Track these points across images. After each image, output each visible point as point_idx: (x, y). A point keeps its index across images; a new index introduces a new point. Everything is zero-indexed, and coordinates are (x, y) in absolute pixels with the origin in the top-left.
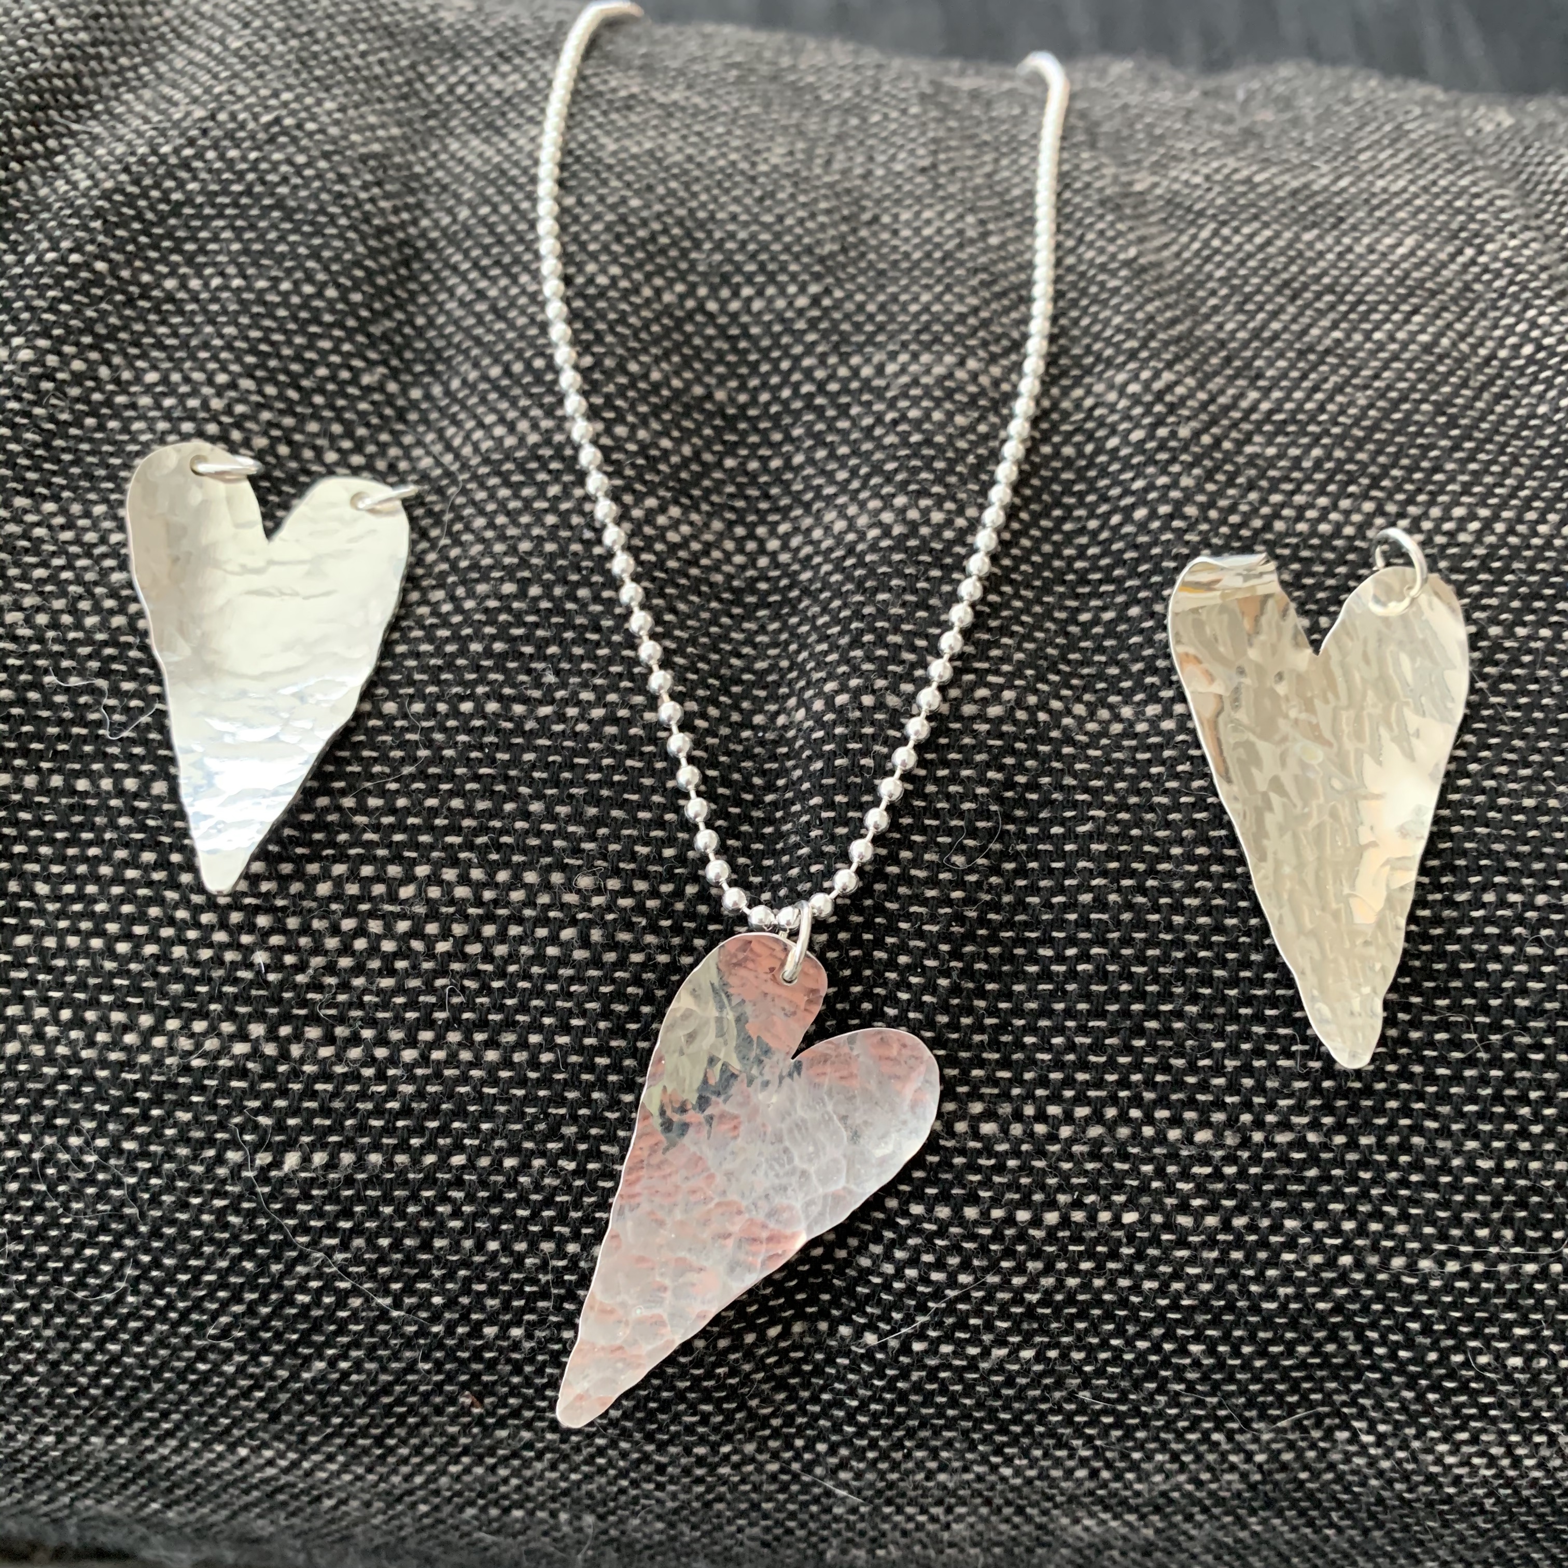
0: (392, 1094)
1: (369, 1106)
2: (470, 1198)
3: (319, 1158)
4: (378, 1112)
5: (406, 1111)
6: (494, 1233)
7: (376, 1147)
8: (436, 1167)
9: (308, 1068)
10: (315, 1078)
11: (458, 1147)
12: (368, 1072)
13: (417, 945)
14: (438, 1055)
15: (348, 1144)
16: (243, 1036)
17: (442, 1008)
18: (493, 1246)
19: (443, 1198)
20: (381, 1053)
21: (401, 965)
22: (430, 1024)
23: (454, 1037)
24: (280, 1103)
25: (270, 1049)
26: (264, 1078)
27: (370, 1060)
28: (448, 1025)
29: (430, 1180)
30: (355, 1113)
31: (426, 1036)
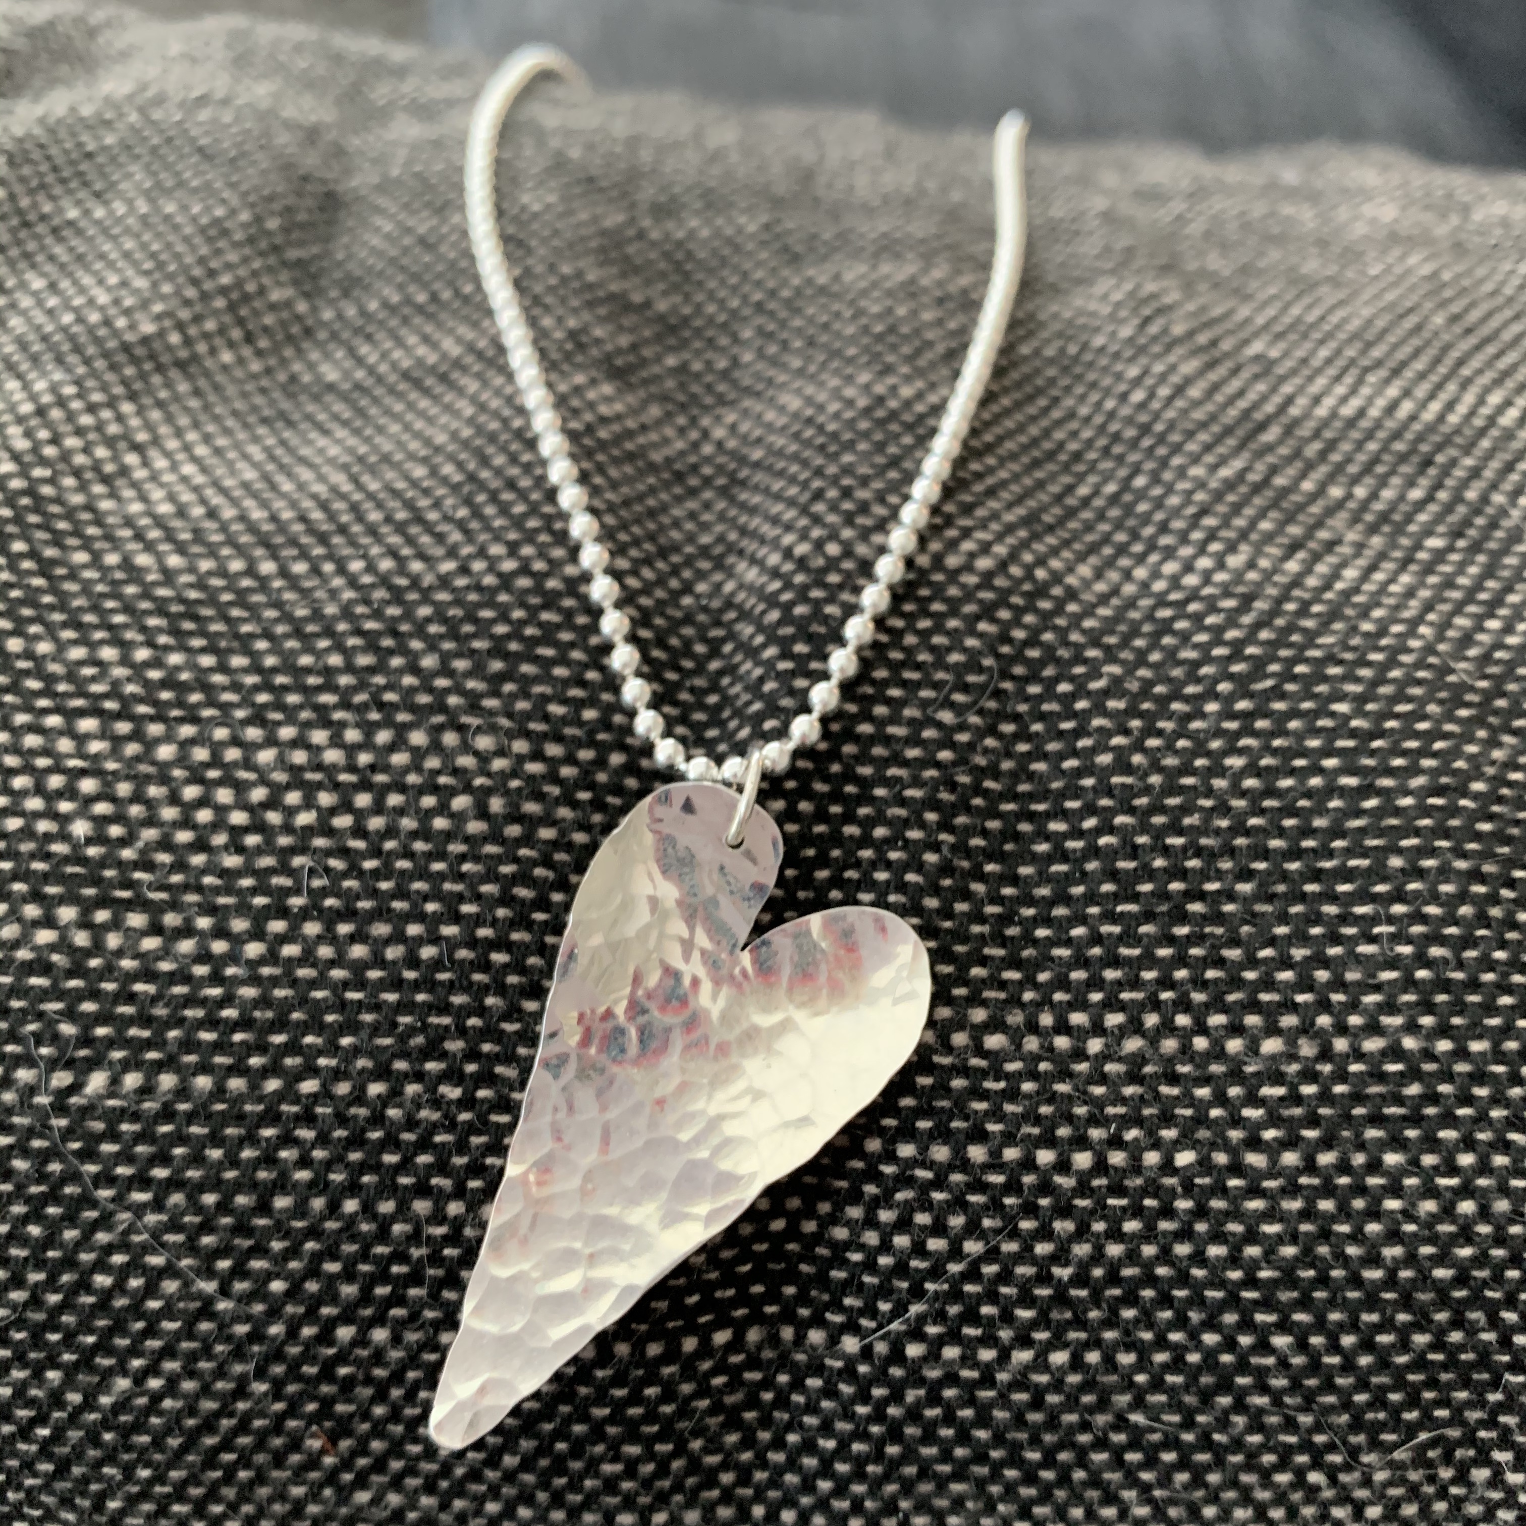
0: (228, 1000)
1: (200, 1013)
2: (323, 1140)
3: (132, 1080)
4: (211, 1022)
5: (245, 1023)
6: (353, 1188)
7: (204, 1068)
8: (280, 1096)
9: (127, 964)
10: (135, 976)
11: (311, 1070)
12: (201, 970)
13: (274, 817)
14: (290, 950)
15: (169, 1063)
16: (49, 922)
17: (297, 892)
18: (351, 1206)
19: (287, 1140)
20: (219, 947)
21: (252, 840)
22: (283, 912)
23: (312, 928)
24: (88, 1007)
25: (81, 939)
26: (71, 974)
27: (204, 956)
28: (305, 914)
29: (271, 1117)
30: (181, 1022)
31: (277, 926)
